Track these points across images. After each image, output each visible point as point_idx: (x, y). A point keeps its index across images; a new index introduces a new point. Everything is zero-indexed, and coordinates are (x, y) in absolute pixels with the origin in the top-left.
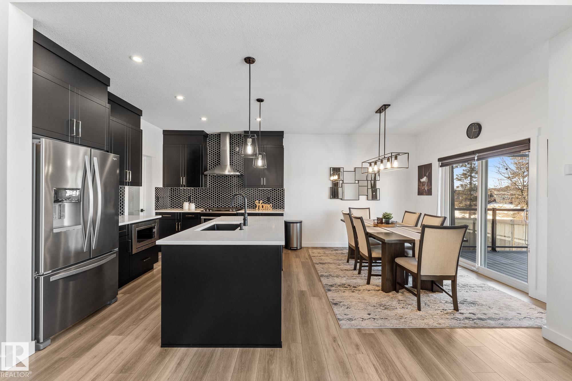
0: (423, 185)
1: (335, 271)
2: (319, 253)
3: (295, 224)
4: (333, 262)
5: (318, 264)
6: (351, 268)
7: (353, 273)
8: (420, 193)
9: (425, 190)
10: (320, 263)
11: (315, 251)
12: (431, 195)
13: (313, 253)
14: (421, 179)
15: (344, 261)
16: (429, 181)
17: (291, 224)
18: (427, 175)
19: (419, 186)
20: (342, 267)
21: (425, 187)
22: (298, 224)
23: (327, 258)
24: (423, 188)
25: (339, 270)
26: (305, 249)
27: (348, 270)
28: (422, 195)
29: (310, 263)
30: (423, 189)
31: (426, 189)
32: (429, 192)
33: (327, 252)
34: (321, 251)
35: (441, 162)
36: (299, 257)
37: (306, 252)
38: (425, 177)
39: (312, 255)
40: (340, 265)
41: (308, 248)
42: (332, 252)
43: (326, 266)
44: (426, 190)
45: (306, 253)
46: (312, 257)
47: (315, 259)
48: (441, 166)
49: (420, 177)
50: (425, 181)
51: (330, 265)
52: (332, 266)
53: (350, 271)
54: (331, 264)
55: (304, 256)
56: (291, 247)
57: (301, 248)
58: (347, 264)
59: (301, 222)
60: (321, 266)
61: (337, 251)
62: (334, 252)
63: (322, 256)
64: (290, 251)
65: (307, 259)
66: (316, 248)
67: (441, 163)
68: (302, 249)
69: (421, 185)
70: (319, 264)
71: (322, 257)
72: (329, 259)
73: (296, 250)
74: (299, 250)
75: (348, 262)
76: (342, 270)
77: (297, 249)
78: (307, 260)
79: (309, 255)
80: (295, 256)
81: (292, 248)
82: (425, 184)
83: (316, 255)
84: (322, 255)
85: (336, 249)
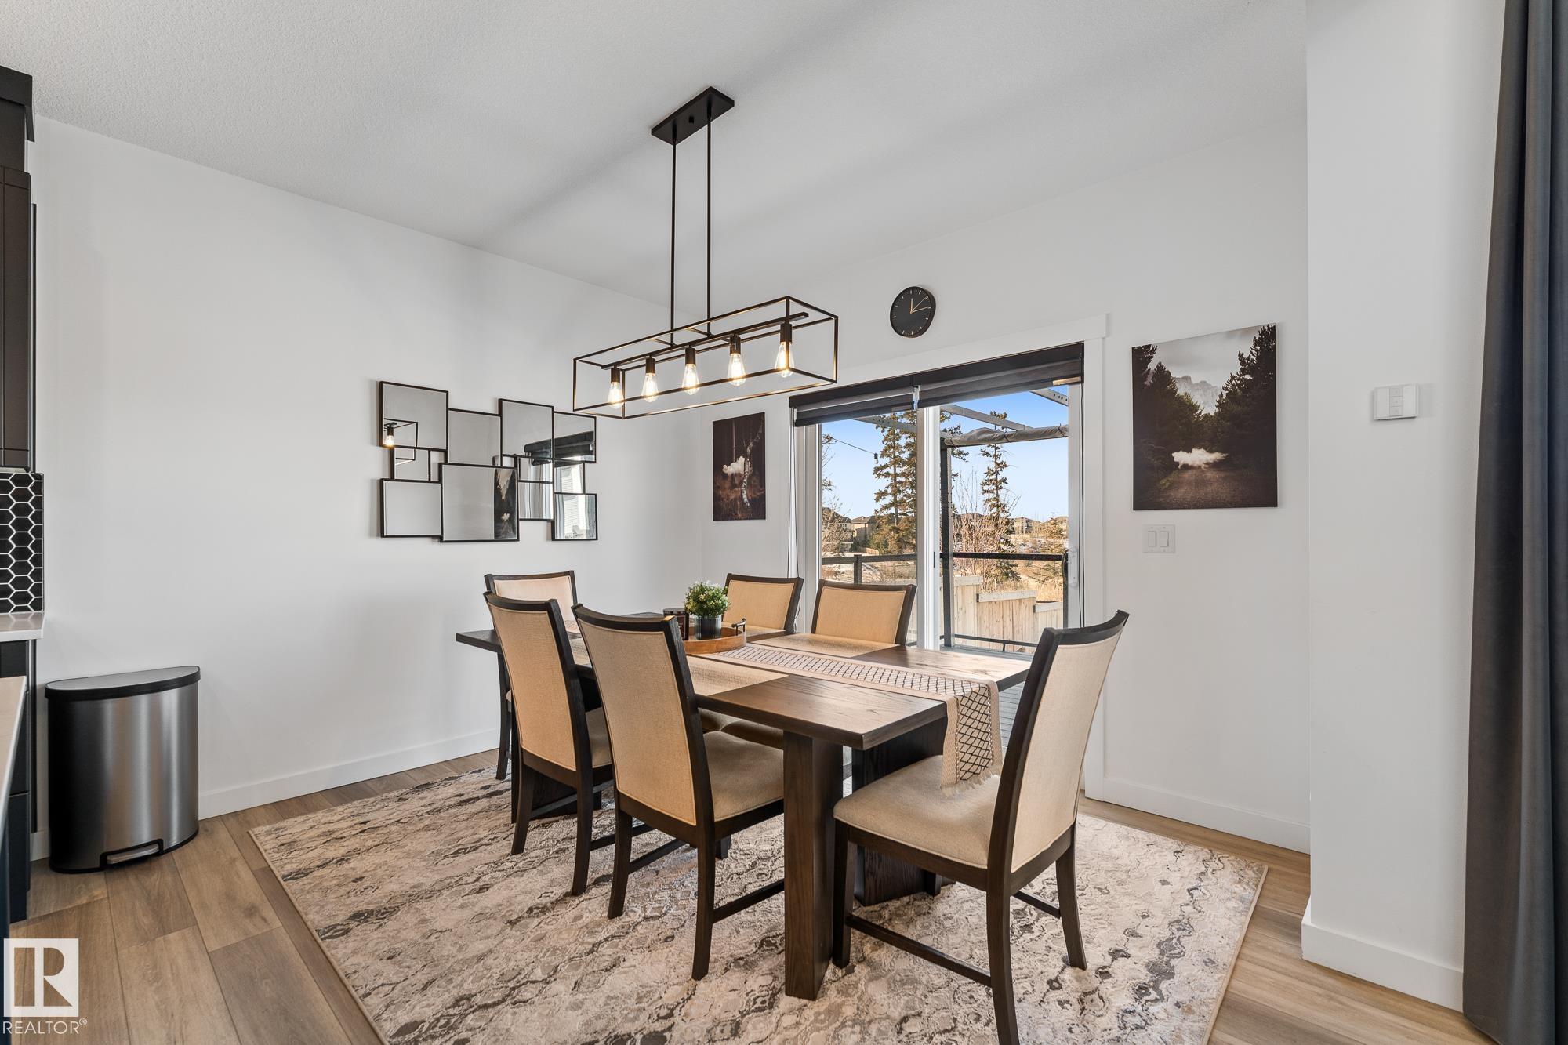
0: (733, 486)
1: (479, 947)
2: (330, 837)
3: (143, 700)
4: (437, 877)
5: (347, 932)
6: (552, 883)
7: (584, 921)
8: (723, 511)
9: (743, 504)
10: (358, 916)
11: (296, 826)
12: (765, 518)
13: (290, 846)
14: (725, 466)
15: (495, 846)
16: (757, 473)
17: (110, 706)
18: (749, 450)
19: (716, 488)
20: (505, 893)
21: (742, 492)
22: (170, 699)
23: (389, 856)
24: (733, 497)
25: (496, 926)
26: (223, 834)
27: (544, 910)
28: (732, 519)
29: (287, 943)
30: (735, 499)
31: (745, 497)
32: (757, 510)
33: (377, 817)
34: (337, 818)
35: (795, 410)
36: (187, 920)
37: (236, 853)
38: (742, 460)
39: (283, 864)
40: (486, 887)
41: (242, 819)
42: (406, 805)
43: (404, 928)
44: (746, 500)
45: (233, 861)
46: (291, 887)
47: (317, 895)
48: (798, 423)
49: (721, 457)
50: (742, 472)
51: (426, 908)
52: (445, 913)
53: (560, 910)
54: (431, 894)
55: (230, 897)
56: (104, 857)
57: (194, 829)
58: (519, 861)
59: (188, 681)
60: (372, 936)
61: (428, 796)
62: (416, 803)
63: (357, 851)
64: (97, 888)
65: (251, 911)
66: (303, 804)
67: (797, 413)
68: (200, 842)
69: (727, 485)
70: (358, 929)
71: (359, 865)
72: (405, 863)
73: (155, 863)
74: (175, 854)
75: (518, 847)
76: (512, 923)
77: (161, 853)
78: (253, 928)
79: (266, 875)
80: (146, 921)
81: (115, 859)
82: (741, 482)
83: (315, 855)
84: (354, 843)
85: (421, 781)
